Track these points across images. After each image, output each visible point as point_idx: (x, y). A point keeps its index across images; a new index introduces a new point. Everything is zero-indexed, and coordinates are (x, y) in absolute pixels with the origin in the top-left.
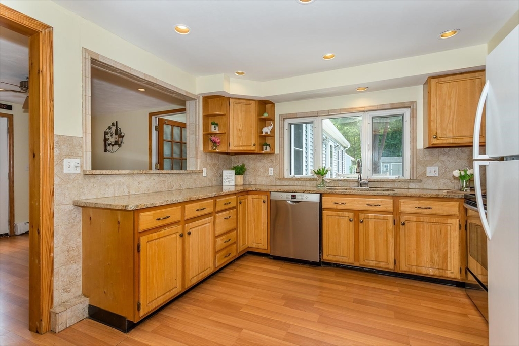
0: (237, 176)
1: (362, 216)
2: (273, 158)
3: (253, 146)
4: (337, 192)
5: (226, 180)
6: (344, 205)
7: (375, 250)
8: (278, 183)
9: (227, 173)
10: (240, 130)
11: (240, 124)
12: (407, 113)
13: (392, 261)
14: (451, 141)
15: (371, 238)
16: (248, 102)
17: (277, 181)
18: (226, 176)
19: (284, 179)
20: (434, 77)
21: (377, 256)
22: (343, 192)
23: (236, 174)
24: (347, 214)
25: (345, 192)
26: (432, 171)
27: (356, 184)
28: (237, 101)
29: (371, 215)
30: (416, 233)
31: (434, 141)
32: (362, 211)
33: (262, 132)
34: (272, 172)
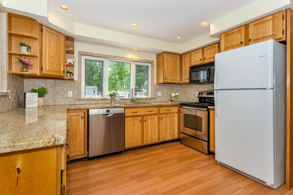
0: (40, 98)
1: (145, 118)
2: (72, 83)
3: (62, 72)
4: (133, 106)
5: (29, 102)
6: (137, 113)
7: (151, 135)
8: (77, 102)
9: (30, 96)
10: (51, 57)
11: (52, 51)
12: (150, 65)
13: (157, 138)
14: (170, 81)
15: (149, 128)
16: (59, 34)
17: (76, 102)
18: (29, 98)
19: (80, 100)
20: (165, 52)
21: (151, 137)
22: (136, 106)
23: (38, 97)
24: (138, 118)
25: (138, 106)
26: (159, 94)
27: (130, 101)
28: (49, 30)
29: (149, 117)
30: (166, 122)
31: (165, 81)
32: (145, 115)
33: (66, 62)
34: (71, 94)
